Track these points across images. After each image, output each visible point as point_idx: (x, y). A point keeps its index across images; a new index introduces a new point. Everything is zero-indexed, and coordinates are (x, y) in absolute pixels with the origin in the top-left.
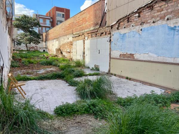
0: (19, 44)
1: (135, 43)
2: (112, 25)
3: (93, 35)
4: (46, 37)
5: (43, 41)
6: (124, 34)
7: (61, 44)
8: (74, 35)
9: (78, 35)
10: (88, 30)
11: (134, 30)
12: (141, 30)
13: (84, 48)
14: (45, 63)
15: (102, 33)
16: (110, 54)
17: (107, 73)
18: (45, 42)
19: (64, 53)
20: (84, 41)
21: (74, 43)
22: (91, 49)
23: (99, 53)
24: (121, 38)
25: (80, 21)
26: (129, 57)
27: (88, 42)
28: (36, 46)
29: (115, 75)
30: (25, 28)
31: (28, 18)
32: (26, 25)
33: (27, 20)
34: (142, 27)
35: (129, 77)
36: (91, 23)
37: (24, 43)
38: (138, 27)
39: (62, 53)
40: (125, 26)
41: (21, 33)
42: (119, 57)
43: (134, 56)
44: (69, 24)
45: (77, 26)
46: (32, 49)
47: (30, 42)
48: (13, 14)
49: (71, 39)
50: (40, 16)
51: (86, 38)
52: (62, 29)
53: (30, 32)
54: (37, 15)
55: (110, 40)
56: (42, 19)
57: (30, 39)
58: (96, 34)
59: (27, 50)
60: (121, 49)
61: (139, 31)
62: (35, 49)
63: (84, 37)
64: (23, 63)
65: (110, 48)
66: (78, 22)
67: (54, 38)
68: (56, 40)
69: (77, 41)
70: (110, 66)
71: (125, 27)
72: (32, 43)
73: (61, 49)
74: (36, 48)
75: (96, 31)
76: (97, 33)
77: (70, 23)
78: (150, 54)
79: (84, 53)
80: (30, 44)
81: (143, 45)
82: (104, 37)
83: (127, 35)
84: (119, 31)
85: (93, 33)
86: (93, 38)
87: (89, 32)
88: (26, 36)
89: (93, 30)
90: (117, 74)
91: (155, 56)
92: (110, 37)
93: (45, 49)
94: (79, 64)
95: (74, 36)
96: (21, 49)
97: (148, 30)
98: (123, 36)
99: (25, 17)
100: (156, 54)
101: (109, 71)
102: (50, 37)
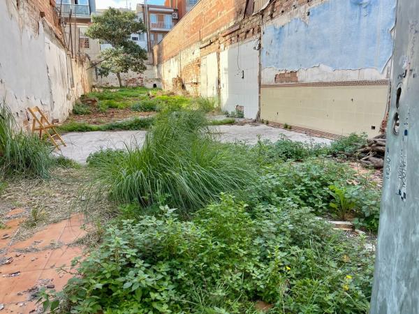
0: (104, 72)
1: (298, 46)
2: (263, 10)
3: (233, 39)
4: (159, 55)
5: (153, 64)
6: (281, 28)
7: (182, 68)
8: (202, 43)
9: (209, 42)
10: (225, 27)
11: (298, 16)
12: (309, 14)
13: (219, 70)
14: (140, 107)
15: (248, 32)
16: (260, 77)
17: (255, 121)
18: (157, 66)
19: (188, 88)
20: (218, 54)
21: (203, 62)
22: (230, 70)
23: (243, 78)
24: (277, 37)
25: (213, 8)
26: (289, 79)
27: (224, 55)
28: (140, 78)
29: (267, 123)
30: (113, 36)
31: (119, 13)
32: (114, 30)
33: (117, 19)
34: (309, 8)
35: (289, 124)
36: (231, 10)
37: (113, 71)
38: (303, 7)
39: (183, 87)
40: (282, 9)
41: (107, 49)
42: (273, 83)
43: (297, 75)
44: (195, 20)
45: (209, 20)
46: (131, 84)
47: (127, 69)
48: (92, 9)
49: (198, 52)
50: (150, 9)
51: (222, 46)
52: (184, 32)
53: (126, 45)
54: (143, 7)
55: (260, 46)
56: (154, 15)
57: (125, 61)
58: (238, 36)
59: (121, 85)
60: (277, 63)
61: (304, 18)
62: (138, 83)
63: (217, 45)
64: (98, 107)
65: (260, 64)
66: (210, 11)
67: (170, 55)
68: (174, 59)
69: (208, 56)
70: (259, 105)
71: (283, 12)
72: (130, 71)
73: (183, 77)
74: (139, 81)
75: (238, 27)
76: (240, 31)
77: (197, 17)
78: (322, 66)
79: (219, 82)
80: (126, 71)
81: (311, 48)
82: (251, 39)
83: (286, 28)
84: (274, 21)
85: (233, 35)
86: (233, 45)
87: (227, 33)
88: (116, 54)
89: (232, 27)
90: (270, 120)
91: (330, 69)
92: (260, 39)
93: (155, 82)
94: (207, 107)
95: (202, 46)
96: (110, 85)
97: (319, 13)
98: (279, 33)
99: (113, 11)
100: (331, 65)
101: (259, 115)
102: (165, 54)
